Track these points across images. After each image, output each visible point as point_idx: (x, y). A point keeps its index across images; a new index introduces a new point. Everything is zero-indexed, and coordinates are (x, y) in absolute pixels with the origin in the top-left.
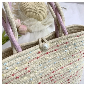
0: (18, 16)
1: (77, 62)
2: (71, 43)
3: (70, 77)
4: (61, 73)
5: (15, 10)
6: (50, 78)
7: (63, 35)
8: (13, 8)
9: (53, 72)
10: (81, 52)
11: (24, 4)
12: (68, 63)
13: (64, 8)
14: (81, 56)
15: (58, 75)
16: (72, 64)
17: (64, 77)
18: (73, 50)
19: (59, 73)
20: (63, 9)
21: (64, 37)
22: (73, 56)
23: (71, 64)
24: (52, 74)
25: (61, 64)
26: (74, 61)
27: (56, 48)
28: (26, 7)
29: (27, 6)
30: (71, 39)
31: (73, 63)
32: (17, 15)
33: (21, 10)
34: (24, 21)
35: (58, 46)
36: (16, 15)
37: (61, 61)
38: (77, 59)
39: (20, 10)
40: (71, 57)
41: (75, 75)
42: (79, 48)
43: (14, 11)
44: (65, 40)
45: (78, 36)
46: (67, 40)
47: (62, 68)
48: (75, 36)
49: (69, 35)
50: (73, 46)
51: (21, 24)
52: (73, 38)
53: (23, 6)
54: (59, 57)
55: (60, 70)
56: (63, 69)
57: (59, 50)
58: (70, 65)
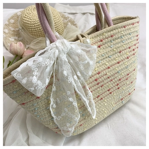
0: (20, 39)
1: (126, 60)
2: (117, 36)
3: (120, 80)
4: (108, 74)
5: (14, 31)
6: (96, 80)
7: (107, 26)
8: (10, 27)
9: (99, 73)
10: (129, 48)
11: (25, 19)
12: (115, 62)
13: (90, 13)
14: (131, 53)
15: (105, 77)
16: (120, 64)
17: (112, 80)
18: (120, 45)
19: (106, 74)
20: (89, 15)
21: (108, 28)
22: (120, 52)
23: (118, 63)
24: (98, 75)
25: (107, 63)
26: (122, 58)
27: (99, 43)
28: (28, 22)
29: (30, 20)
30: (117, 31)
31: (122, 62)
32: (19, 37)
33: (23, 28)
34: (30, 44)
35: (101, 41)
36: (16, 38)
37: (107, 59)
38: (126, 56)
39: (21, 28)
40: (119, 54)
41: (125, 78)
42: (127, 42)
43: (12, 33)
44: (109, 33)
45: (124, 27)
46: (112, 32)
47: (109, 68)
48: (122, 27)
49: (114, 26)
50: (119, 40)
51: (25, 50)
52: (119, 30)
53: (25, 21)
54: (103, 55)
55: (107, 70)
56: (109, 70)
57: (104, 46)
58: (118, 65)
